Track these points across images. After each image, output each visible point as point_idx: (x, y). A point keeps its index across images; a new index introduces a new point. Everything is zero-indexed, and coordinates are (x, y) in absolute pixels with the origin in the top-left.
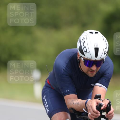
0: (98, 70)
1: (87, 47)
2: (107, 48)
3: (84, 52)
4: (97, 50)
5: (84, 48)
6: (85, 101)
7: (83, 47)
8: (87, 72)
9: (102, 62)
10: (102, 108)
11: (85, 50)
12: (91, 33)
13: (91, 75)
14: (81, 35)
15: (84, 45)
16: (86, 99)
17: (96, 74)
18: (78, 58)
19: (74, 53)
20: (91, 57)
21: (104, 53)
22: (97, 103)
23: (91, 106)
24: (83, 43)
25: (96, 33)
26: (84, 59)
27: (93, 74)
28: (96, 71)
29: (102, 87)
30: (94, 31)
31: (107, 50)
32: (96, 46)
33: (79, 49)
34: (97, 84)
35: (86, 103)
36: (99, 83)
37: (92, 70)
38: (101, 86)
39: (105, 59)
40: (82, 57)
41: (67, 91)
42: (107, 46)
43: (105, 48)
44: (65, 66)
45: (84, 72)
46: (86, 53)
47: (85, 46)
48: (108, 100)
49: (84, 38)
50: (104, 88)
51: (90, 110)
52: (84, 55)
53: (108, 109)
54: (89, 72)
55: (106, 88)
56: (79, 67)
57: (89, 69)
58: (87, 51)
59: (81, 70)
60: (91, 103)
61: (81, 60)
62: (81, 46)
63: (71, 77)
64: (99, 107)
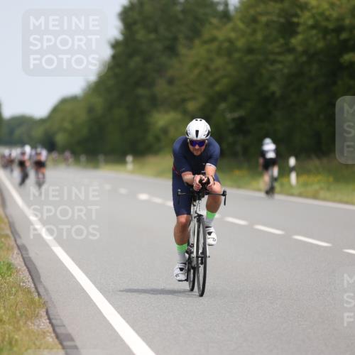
20: (193, 138)
23: (195, 180)
28: (201, 150)
32: (196, 128)
38: (210, 166)
40: (188, 138)
42: (207, 130)
54: (195, 152)
57: (194, 148)
58: (190, 133)
59: (191, 151)
61: (188, 142)
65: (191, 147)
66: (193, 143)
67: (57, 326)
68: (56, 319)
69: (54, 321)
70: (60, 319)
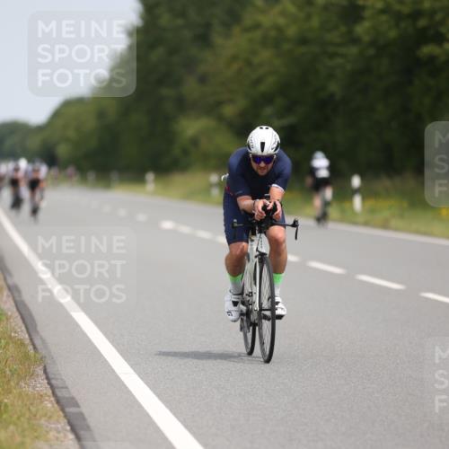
0: (269, 168)
1: (253, 142)
11: (252, 145)
13: (261, 173)
17: (268, 172)
20: (257, 152)
21: (271, 149)
22: (264, 204)
26: (252, 155)
29: (279, 188)
31: (275, 146)
32: (262, 140)
34: (274, 185)
35: (254, 204)
39: (275, 155)
40: (250, 152)
42: (276, 141)
45: (255, 170)
46: (252, 148)
54: (259, 170)
56: (251, 165)
57: (258, 166)
60: (258, 204)
61: (250, 157)
65: (254, 165)
66: (258, 159)
67: (58, 388)
68: (57, 379)
69: (53, 382)
70: (62, 379)
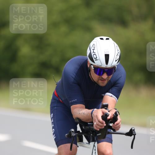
0: (109, 80)
1: (96, 54)
2: (119, 54)
3: (94, 59)
4: (107, 57)
5: (94, 55)
6: (91, 110)
7: (92, 54)
8: (98, 81)
9: (114, 71)
10: (109, 118)
11: (95, 57)
12: (102, 39)
13: (101, 84)
14: (91, 42)
15: (93, 52)
16: (92, 109)
17: (108, 83)
18: (88, 66)
19: (85, 60)
20: (101, 65)
21: (115, 60)
22: (103, 113)
23: (97, 116)
24: (93, 50)
25: (107, 39)
26: (94, 67)
27: (104, 83)
28: (108, 80)
29: (113, 97)
30: (105, 38)
31: (118, 57)
32: (106, 52)
33: (89, 56)
34: (107, 94)
35: (92, 113)
36: (109, 92)
37: (103, 78)
38: (111, 96)
39: (116, 67)
40: (92, 65)
41: (74, 100)
42: (118, 53)
43: (116, 54)
44: (75, 74)
45: (94, 81)
46: (95, 60)
47: (95, 53)
48: (116, 110)
49: (94, 44)
50: (114, 98)
51: (95, 120)
52: (94, 62)
53: (115, 119)
54: (100, 81)
55: (117, 99)
56: (90, 75)
57: (99, 78)
58: (96, 58)
59: (92, 80)
60: (97, 113)
61: (91, 68)
62: (90, 53)
63: (79, 85)
64: (105, 117)
